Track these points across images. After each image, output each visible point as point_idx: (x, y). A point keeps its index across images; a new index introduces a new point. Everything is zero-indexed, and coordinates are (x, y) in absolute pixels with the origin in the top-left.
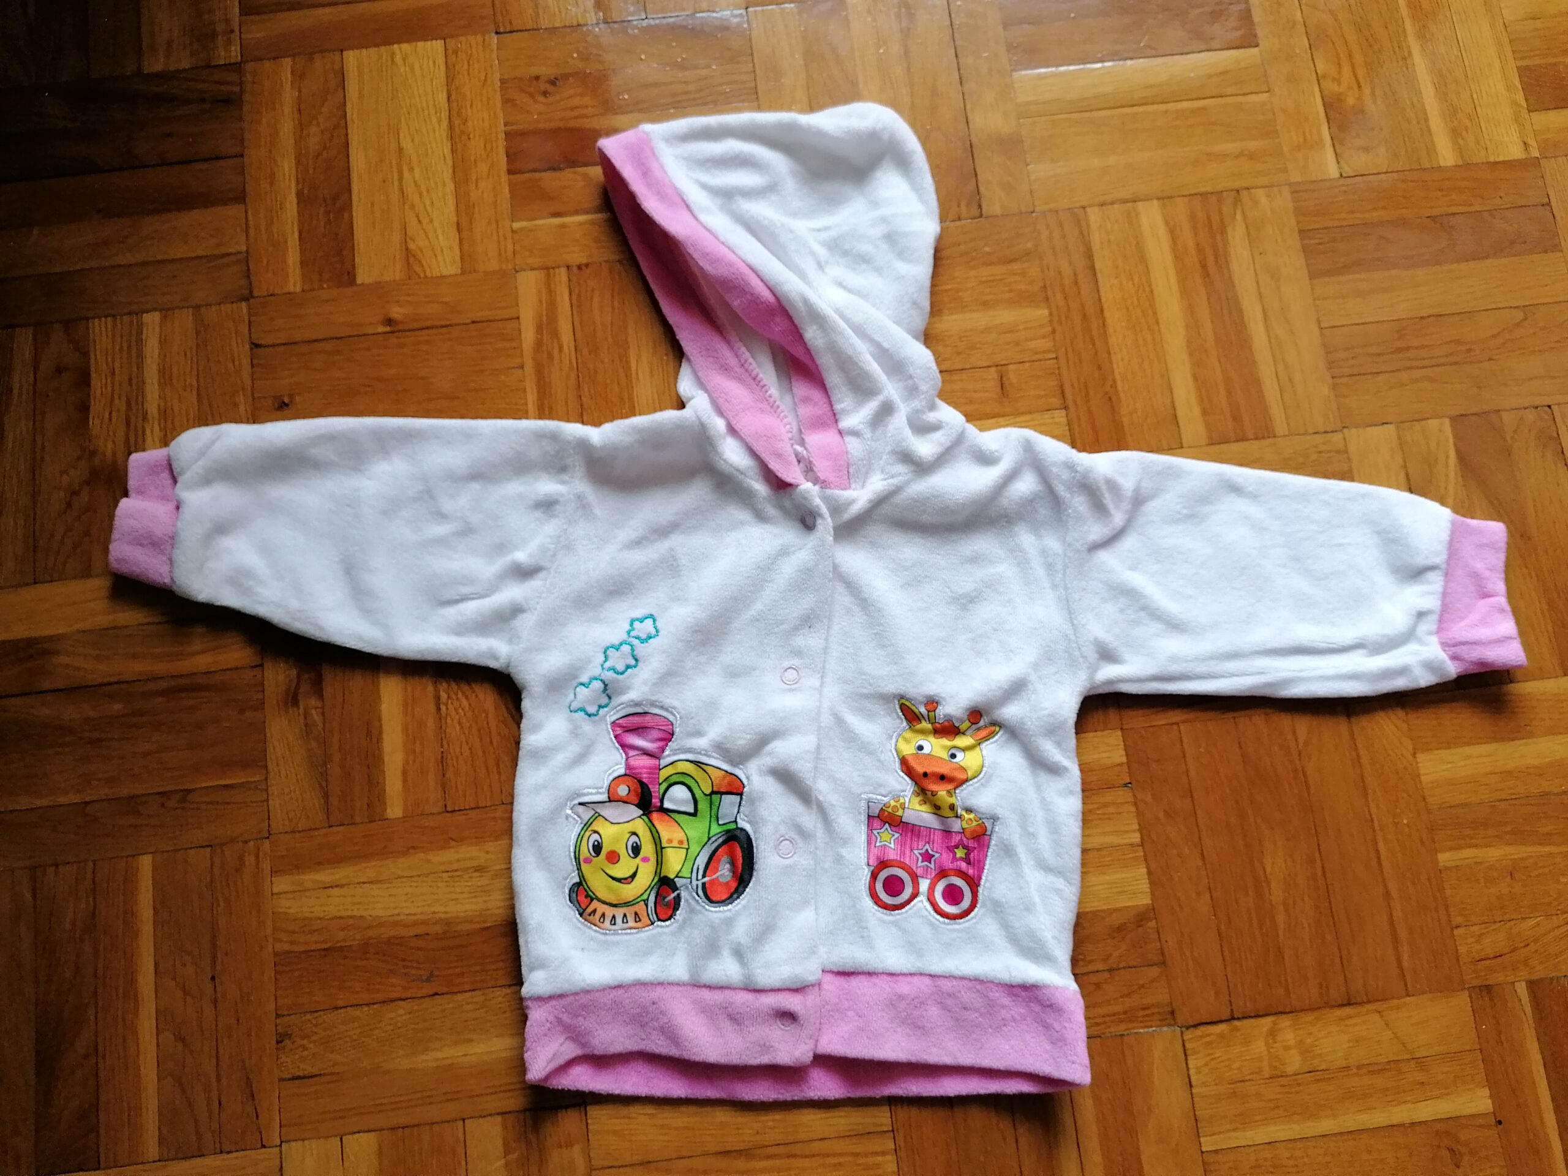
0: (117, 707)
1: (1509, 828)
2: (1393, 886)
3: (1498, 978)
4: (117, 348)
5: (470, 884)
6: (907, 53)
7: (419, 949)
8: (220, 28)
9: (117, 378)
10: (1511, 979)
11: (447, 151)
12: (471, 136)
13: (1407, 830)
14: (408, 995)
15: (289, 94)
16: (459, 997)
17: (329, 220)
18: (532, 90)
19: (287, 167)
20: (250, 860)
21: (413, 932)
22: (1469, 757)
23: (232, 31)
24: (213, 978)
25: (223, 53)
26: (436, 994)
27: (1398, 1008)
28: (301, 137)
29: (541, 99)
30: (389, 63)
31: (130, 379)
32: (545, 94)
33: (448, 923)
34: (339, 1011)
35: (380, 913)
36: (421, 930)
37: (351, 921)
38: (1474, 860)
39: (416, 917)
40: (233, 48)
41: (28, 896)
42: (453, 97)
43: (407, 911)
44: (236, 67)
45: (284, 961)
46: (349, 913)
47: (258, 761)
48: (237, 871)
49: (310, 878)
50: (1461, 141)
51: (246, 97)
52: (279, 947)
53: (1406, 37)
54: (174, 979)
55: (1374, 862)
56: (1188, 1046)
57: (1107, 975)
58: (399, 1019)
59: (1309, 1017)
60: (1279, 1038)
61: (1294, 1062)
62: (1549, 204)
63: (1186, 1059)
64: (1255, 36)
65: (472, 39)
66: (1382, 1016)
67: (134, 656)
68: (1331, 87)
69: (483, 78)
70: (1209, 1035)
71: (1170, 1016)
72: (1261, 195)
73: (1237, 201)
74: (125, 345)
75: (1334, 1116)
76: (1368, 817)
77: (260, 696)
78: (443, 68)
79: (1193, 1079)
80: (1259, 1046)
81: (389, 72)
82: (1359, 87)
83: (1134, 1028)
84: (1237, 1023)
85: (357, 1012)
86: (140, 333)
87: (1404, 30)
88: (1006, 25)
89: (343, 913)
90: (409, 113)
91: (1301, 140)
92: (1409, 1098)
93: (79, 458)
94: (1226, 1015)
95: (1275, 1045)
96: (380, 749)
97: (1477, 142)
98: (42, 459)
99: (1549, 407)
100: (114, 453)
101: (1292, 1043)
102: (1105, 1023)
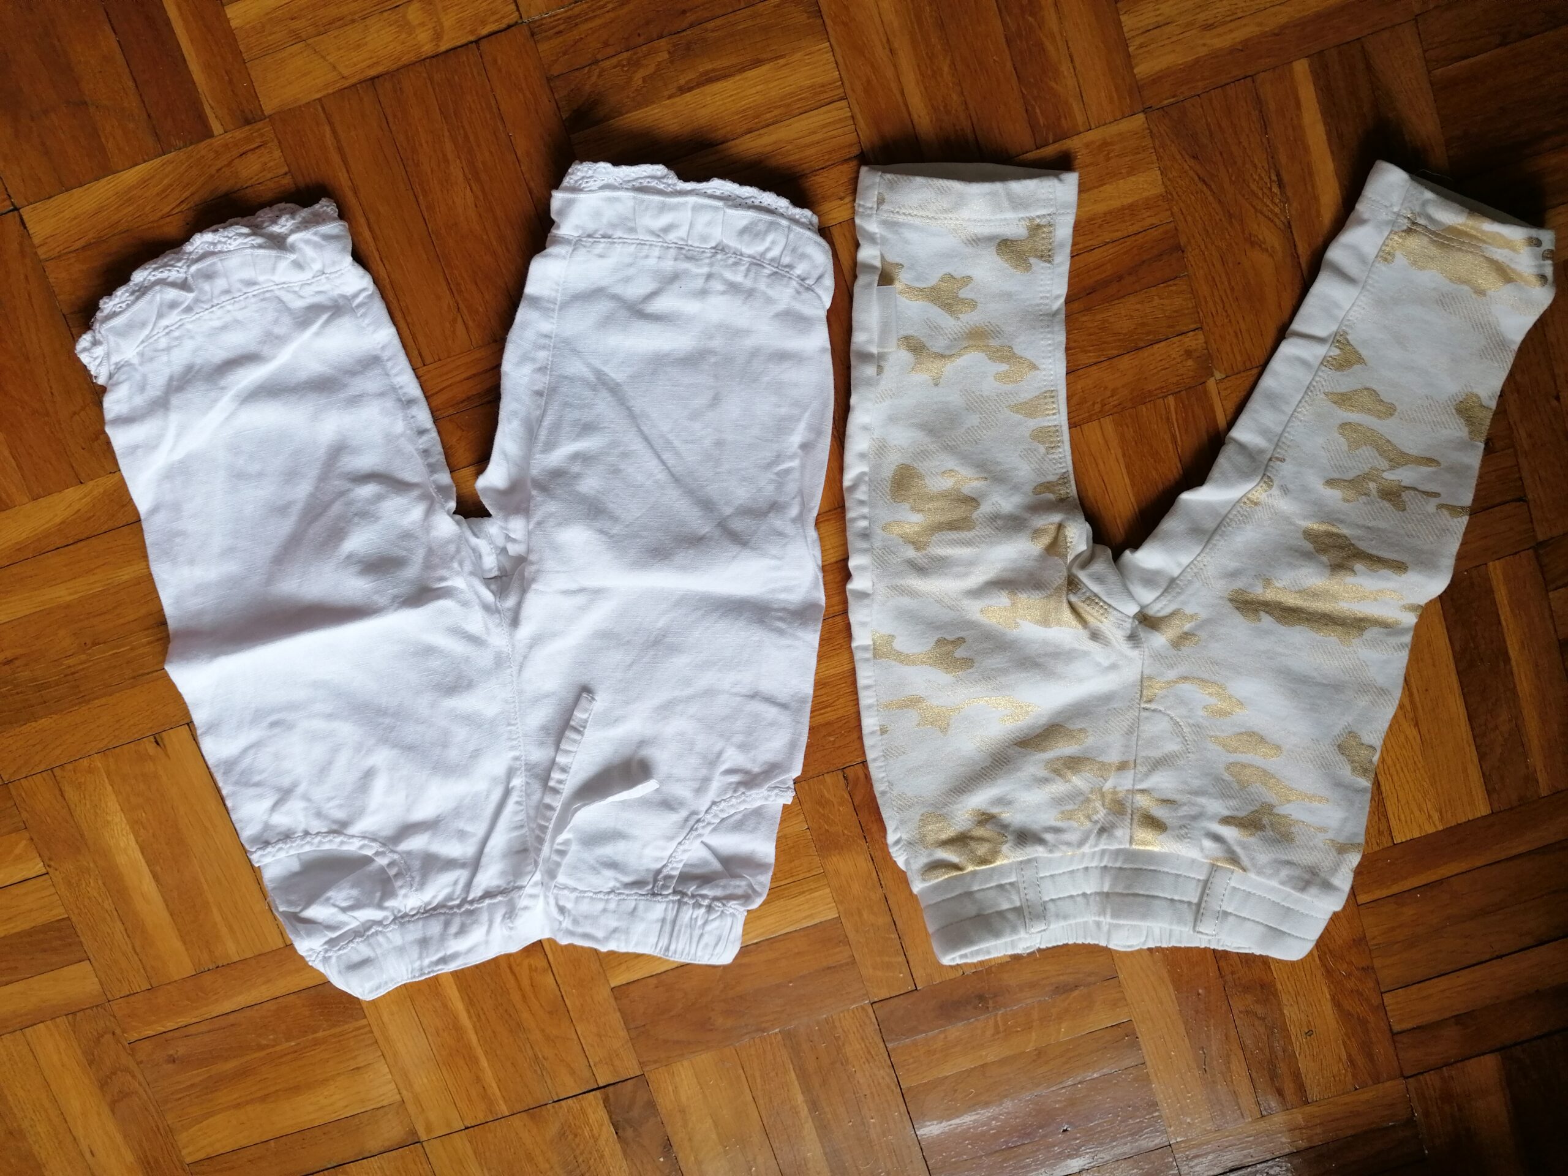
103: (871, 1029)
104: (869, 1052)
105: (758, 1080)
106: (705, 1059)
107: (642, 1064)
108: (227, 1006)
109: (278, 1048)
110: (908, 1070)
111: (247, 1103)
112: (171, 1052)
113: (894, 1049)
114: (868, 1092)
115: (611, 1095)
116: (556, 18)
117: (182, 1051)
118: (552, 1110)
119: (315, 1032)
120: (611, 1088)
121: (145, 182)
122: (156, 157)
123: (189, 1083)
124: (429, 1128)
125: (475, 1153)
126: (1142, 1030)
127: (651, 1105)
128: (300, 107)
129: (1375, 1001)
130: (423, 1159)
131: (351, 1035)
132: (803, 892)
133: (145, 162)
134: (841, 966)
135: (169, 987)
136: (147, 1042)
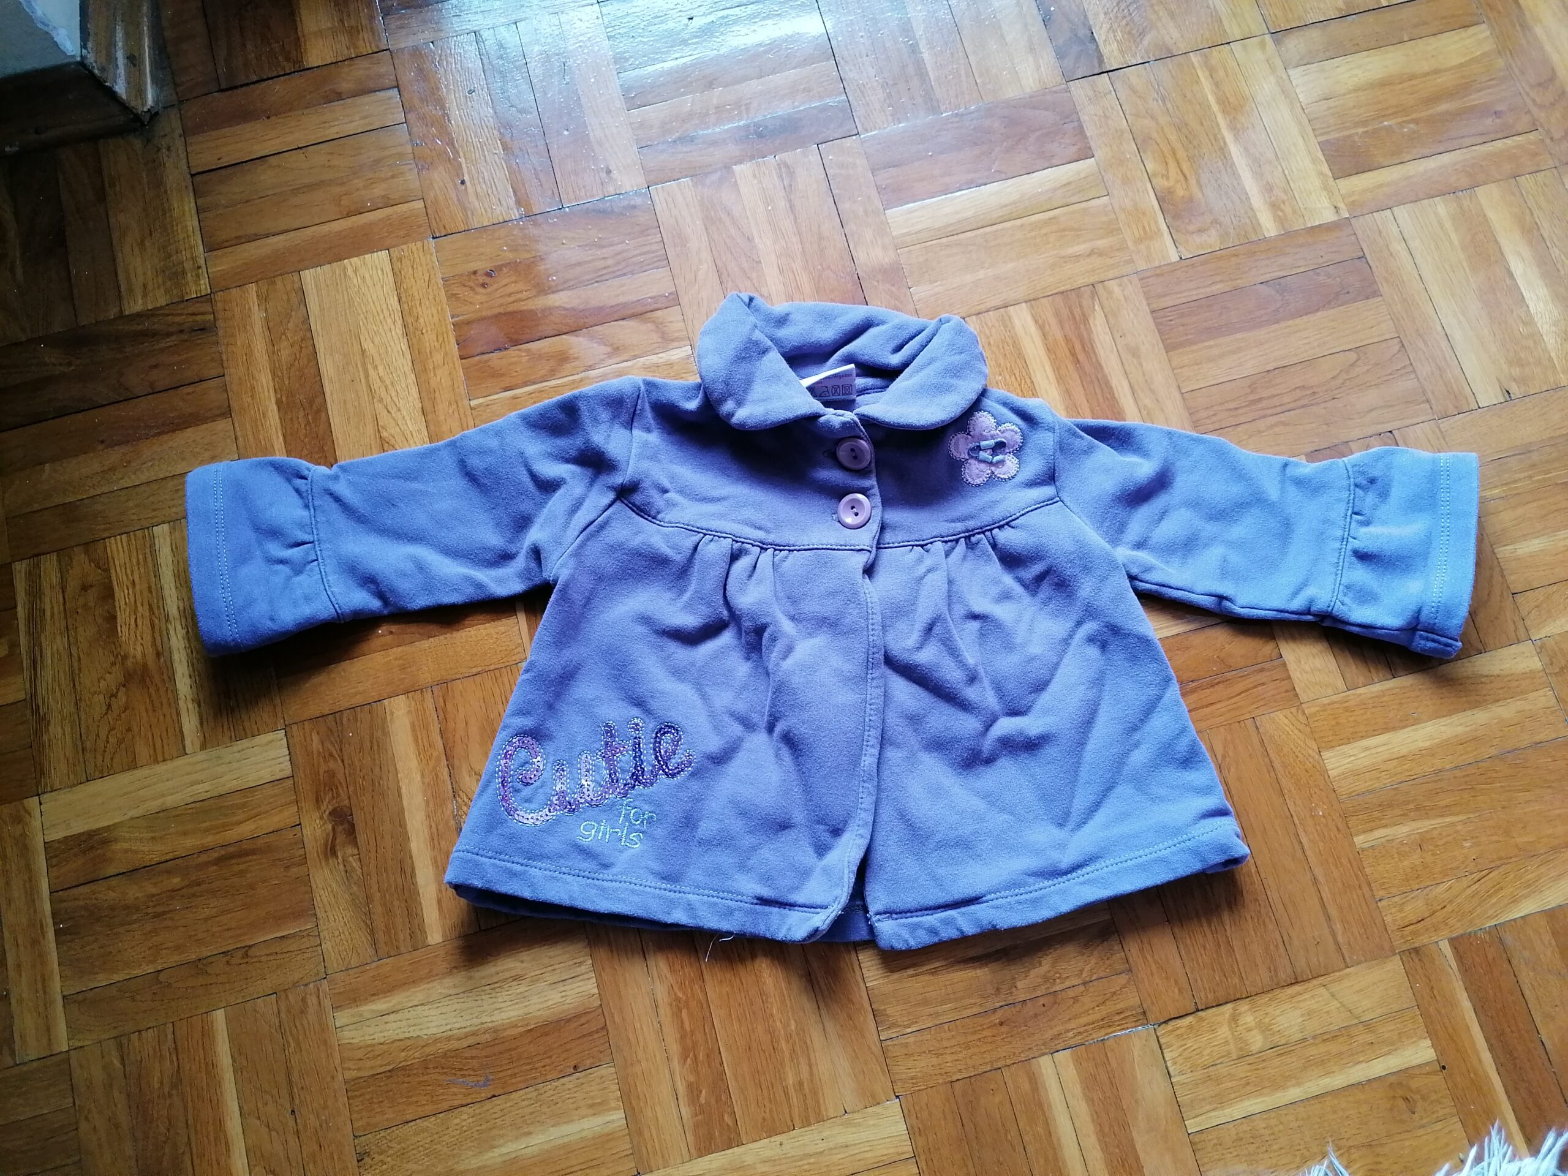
0: (176, 881)
1: (1412, 806)
2: (1319, 872)
3: (1423, 940)
4: (134, 561)
5: (509, 993)
6: (792, 207)
7: (472, 1058)
8: (188, 265)
9: (138, 587)
10: (1435, 939)
11: (405, 347)
12: (424, 331)
13: (1323, 820)
14: (469, 1101)
15: (257, 316)
16: (514, 1096)
17: (308, 421)
18: (471, 284)
19: (265, 381)
20: (312, 1000)
21: (465, 1043)
22: (1367, 749)
23: (199, 267)
24: (293, 1111)
25: (194, 289)
26: (494, 1096)
27: (1341, 979)
28: (273, 352)
29: (481, 290)
30: (343, 276)
31: (150, 588)
32: (483, 285)
33: (495, 1030)
34: (411, 1124)
35: (434, 1031)
36: (471, 1041)
37: (409, 1043)
38: (1388, 838)
39: (467, 1030)
40: (202, 282)
41: (117, 1063)
42: (403, 299)
43: (457, 1026)
44: (208, 299)
45: (354, 1087)
46: (407, 1035)
47: (306, 909)
48: (302, 1012)
49: (367, 1009)
50: (1280, 214)
51: (220, 324)
52: (349, 1075)
53: (1220, 130)
54: (259, 1118)
55: (1299, 853)
56: (1162, 1041)
57: (1082, 988)
58: (464, 1123)
59: (1265, 998)
60: (1240, 1022)
61: (1257, 1041)
62: (1364, 256)
63: (1162, 1053)
64: (1090, 148)
65: (412, 245)
66: (1328, 990)
67: (185, 834)
68: (1160, 182)
69: (427, 279)
70: (1178, 1028)
71: (1143, 1016)
72: (1113, 285)
73: (1094, 294)
74: (141, 557)
75: (1298, 1084)
76: (1288, 814)
77: (302, 852)
78: (390, 275)
79: (1171, 1070)
80: (1224, 1032)
81: (344, 285)
82: (1186, 179)
83: (1112, 1032)
84: (1200, 1014)
85: (425, 1123)
86: (152, 545)
87: (1218, 124)
88: (873, 171)
89: (401, 1036)
90: (366, 318)
91: (1142, 233)
92: (1361, 1059)
93: (113, 664)
94: (1193, 1009)
95: (1238, 1029)
96: (414, 884)
97: (1294, 212)
98: (80, 669)
99: (1390, 432)
100: (144, 655)
101: (1253, 1024)
102: (1087, 1031)
103: (859, 112)
104: (862, 93)
105: (963, 72)
106: (1011, 93)
107: (1068, 91)
108: (1446, 158)
109: (1399, 120)
110: (829, 76)
111: (1427, 74)
112: (1498, 121)
113: (840, 93)
114: (865, 58)
115: (1097, 65)
116: (1122, 1027)
117: (1489, 121)
118: (1151, 55)
119: (1363, 132)
120: (1096, 72)
121: (1515, 901)
122: (1503, 923)
123: (1481, 93)
124: (1263, 46)
125: (1221, 21)
126: (619, 103)
127: (1060, 55)
128: (1366, 961)
129: (411, 117)
130: (1268, 18)
131: (1333, 128)
132: (916, 233)
133: (1514, 920)
134: (885, 168)
135: (1499, 178)
136: (1520, 130)
